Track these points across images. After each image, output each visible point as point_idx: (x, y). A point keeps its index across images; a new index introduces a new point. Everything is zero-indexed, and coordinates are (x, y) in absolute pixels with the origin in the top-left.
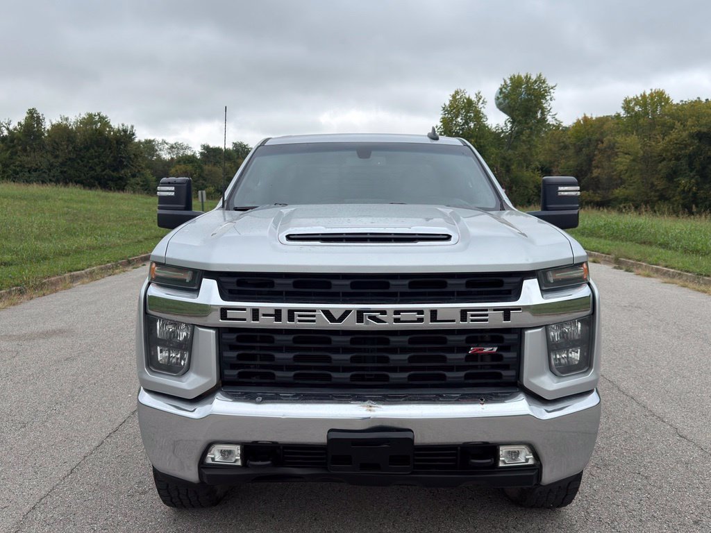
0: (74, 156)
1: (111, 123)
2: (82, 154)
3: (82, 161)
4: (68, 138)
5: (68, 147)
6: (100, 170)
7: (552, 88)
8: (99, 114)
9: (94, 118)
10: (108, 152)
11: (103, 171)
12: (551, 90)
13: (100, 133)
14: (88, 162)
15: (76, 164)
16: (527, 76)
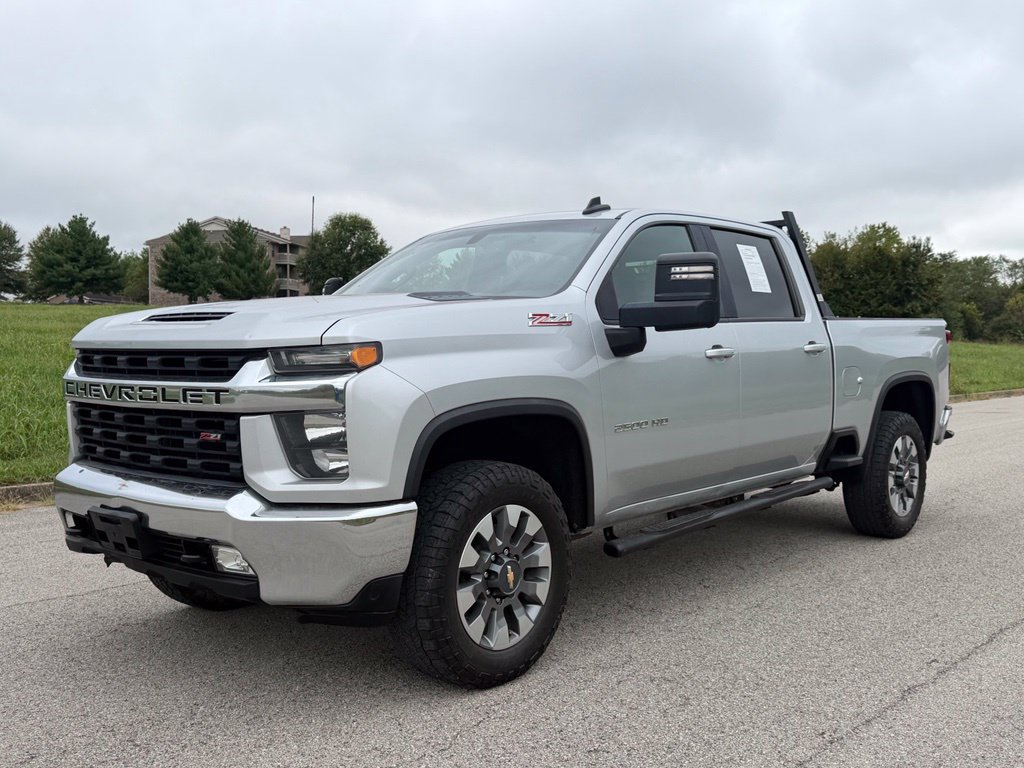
0: (842, 286)
1: (901, 237)
2: (852, 283)
3: (852, 293)
4: (834, 261)
5: (832, 275)
6: (876, 304)
8: (884, 225)
9: (877, 232)
10: (889, 277)
11: (881, 305)
13: (881, 252)
14: (860, 294)
15: (843, 297)
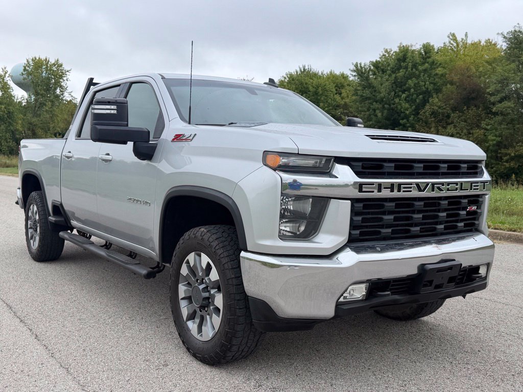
7: (68, 71)
12: (67, 73)
16: (46, 59)
